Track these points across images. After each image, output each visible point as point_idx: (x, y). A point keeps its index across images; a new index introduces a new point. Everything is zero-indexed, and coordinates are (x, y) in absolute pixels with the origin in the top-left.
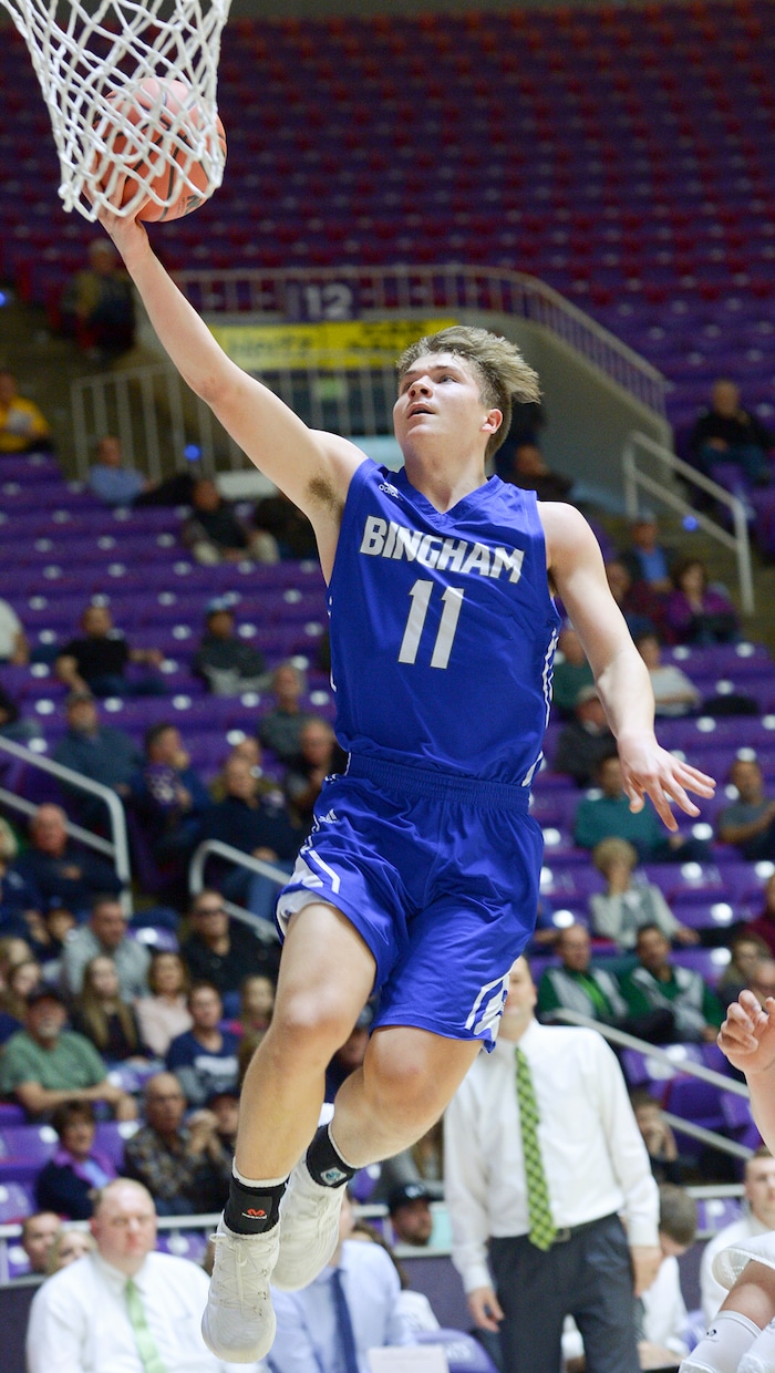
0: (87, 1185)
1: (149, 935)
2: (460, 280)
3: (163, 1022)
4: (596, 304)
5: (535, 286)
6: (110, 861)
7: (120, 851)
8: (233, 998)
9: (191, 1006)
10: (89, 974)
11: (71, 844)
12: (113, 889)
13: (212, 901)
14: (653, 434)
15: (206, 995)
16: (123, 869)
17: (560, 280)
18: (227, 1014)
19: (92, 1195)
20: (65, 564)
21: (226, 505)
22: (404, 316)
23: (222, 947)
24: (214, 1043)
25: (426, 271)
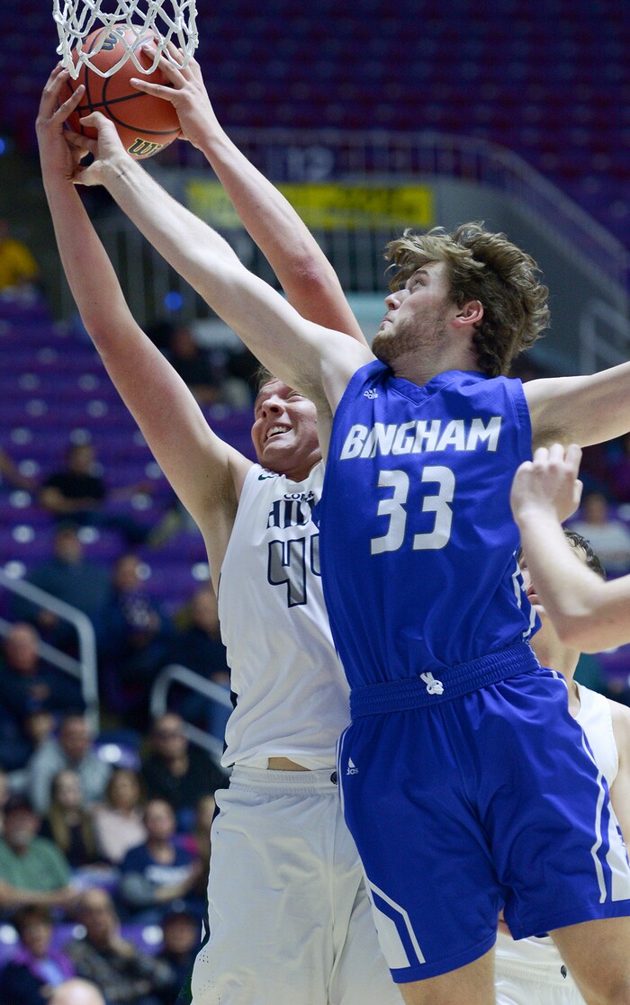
0: (41, 982)
1: (112, 753)
2: (436, 151)
3: (119, 834)
4: (565, 178)
5: (507, 159)
6: (76, 682)
7: (88, 671)
8: (188, 817)
9: (146, 821)
10: (55, 788)
11: (42, 666)
12: (79, 707)
13: (171, 724)
14: (611, 303)
15: (160, 810)
16: (90, 688)
17: (532, 154)
18: (180, 829)
19: (44, 992)
20: (49, 399)
21: (203, 353)
22: (381, 181)
23: (180, 766)
24: (165, 855)
25: (404, 139)
